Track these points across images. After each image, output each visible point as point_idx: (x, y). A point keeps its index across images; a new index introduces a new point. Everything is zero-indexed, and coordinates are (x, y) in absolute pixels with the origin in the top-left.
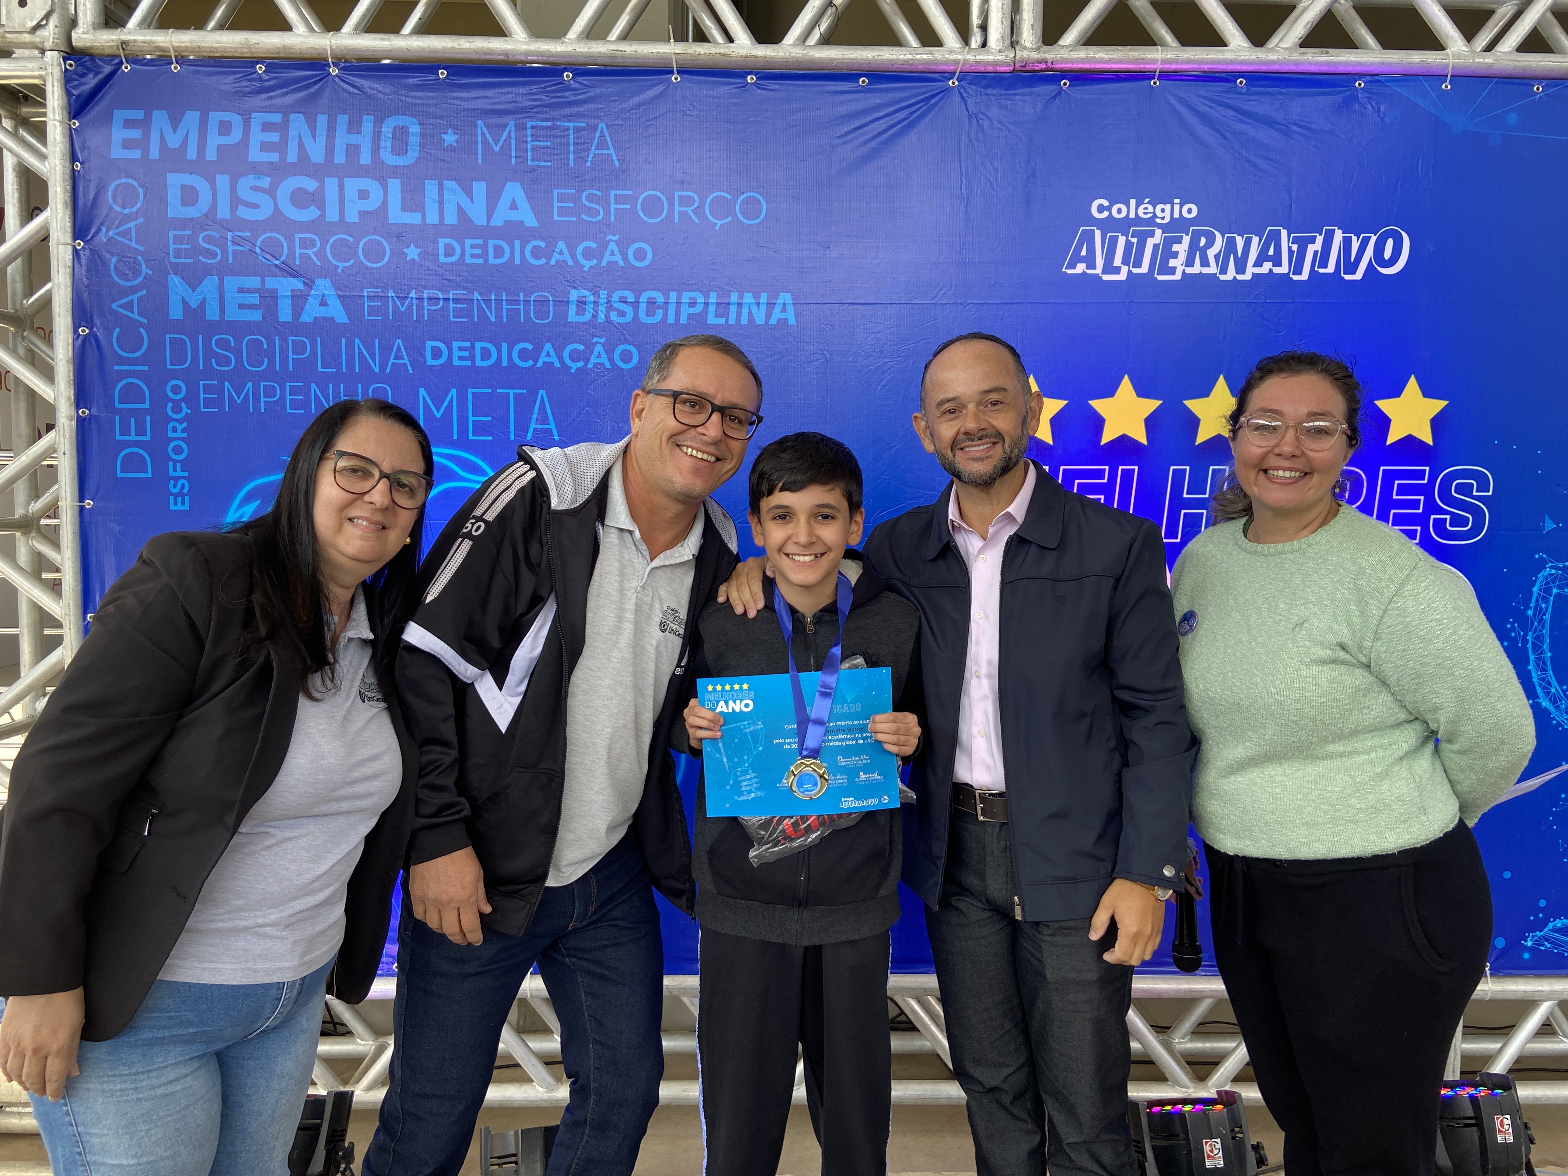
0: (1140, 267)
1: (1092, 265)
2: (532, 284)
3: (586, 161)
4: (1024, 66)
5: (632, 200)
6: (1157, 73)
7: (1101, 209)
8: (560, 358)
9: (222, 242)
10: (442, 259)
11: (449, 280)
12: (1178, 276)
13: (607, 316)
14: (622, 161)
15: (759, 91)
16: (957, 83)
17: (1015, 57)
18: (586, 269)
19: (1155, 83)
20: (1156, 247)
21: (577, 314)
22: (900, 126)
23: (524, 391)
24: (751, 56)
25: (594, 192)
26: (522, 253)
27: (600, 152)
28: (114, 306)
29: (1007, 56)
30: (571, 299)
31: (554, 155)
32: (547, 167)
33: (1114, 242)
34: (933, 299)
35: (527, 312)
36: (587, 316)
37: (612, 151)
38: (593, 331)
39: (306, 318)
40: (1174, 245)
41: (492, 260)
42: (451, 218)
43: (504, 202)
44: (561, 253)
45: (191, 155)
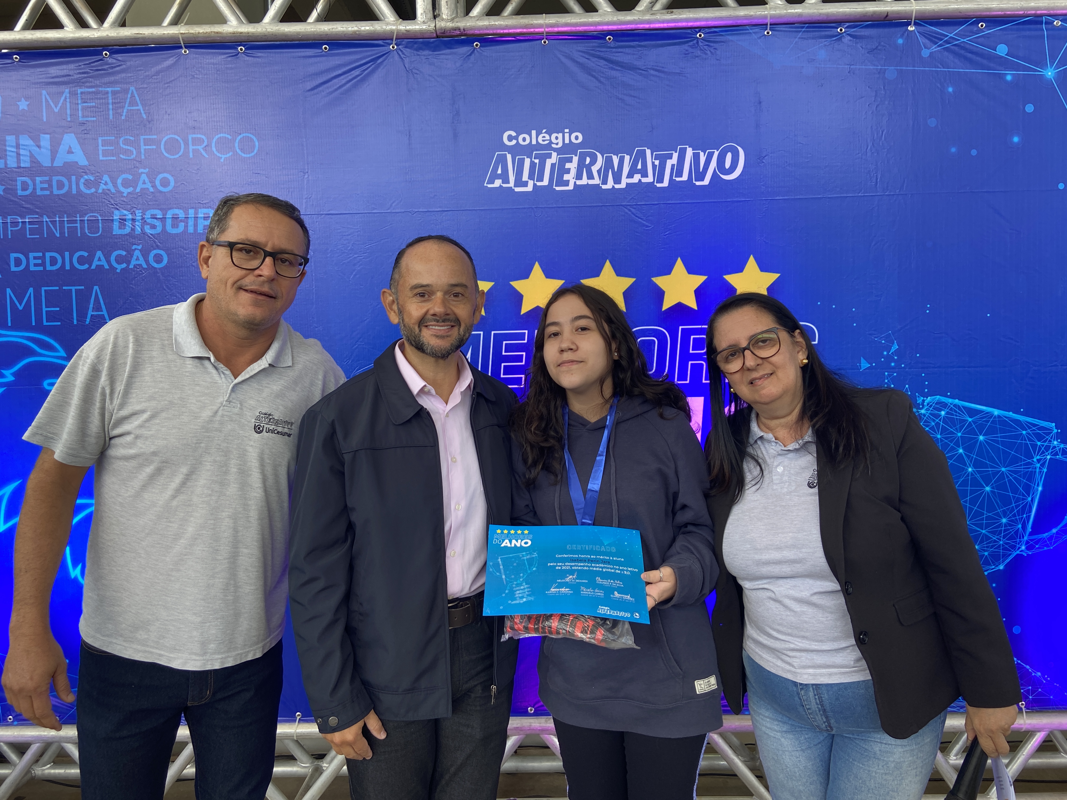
0: (542, 181)
1: (506, 181)
2: (87, 208)
3: (122, 115)
4: (444, 33)
5: (158, 143)
6: (545, 34)
7: (510, 138)
8: (109, 262)
10: (20, 192)
11: (25, 208)
12: (571, 187)
13: (142, 229)
14: (148, 114)
15: (248, 58)
16: (396, 47)
17: (435, 26)
18: (125, 195)
19: (545, 42)
20: (553, 165)
21: (120, 228)
22: (355, 80)
23: (83, 287)
24: (237, 33)
25: (128, 137)
26: (78, 184)
27: (132, 108)
29: (429, 26)
30: (115, 218)
31: (98, 112)
32: (94, 121)
33: (522, 162)
34: (388, 209)
35: (82, 228)
36: (127, 230)
37: (140, 107)
38: (132, 240)
40: (567, 164)
41: (56, 192)
42: (26, 163)
43: (63, 149)
44: (106, 184)
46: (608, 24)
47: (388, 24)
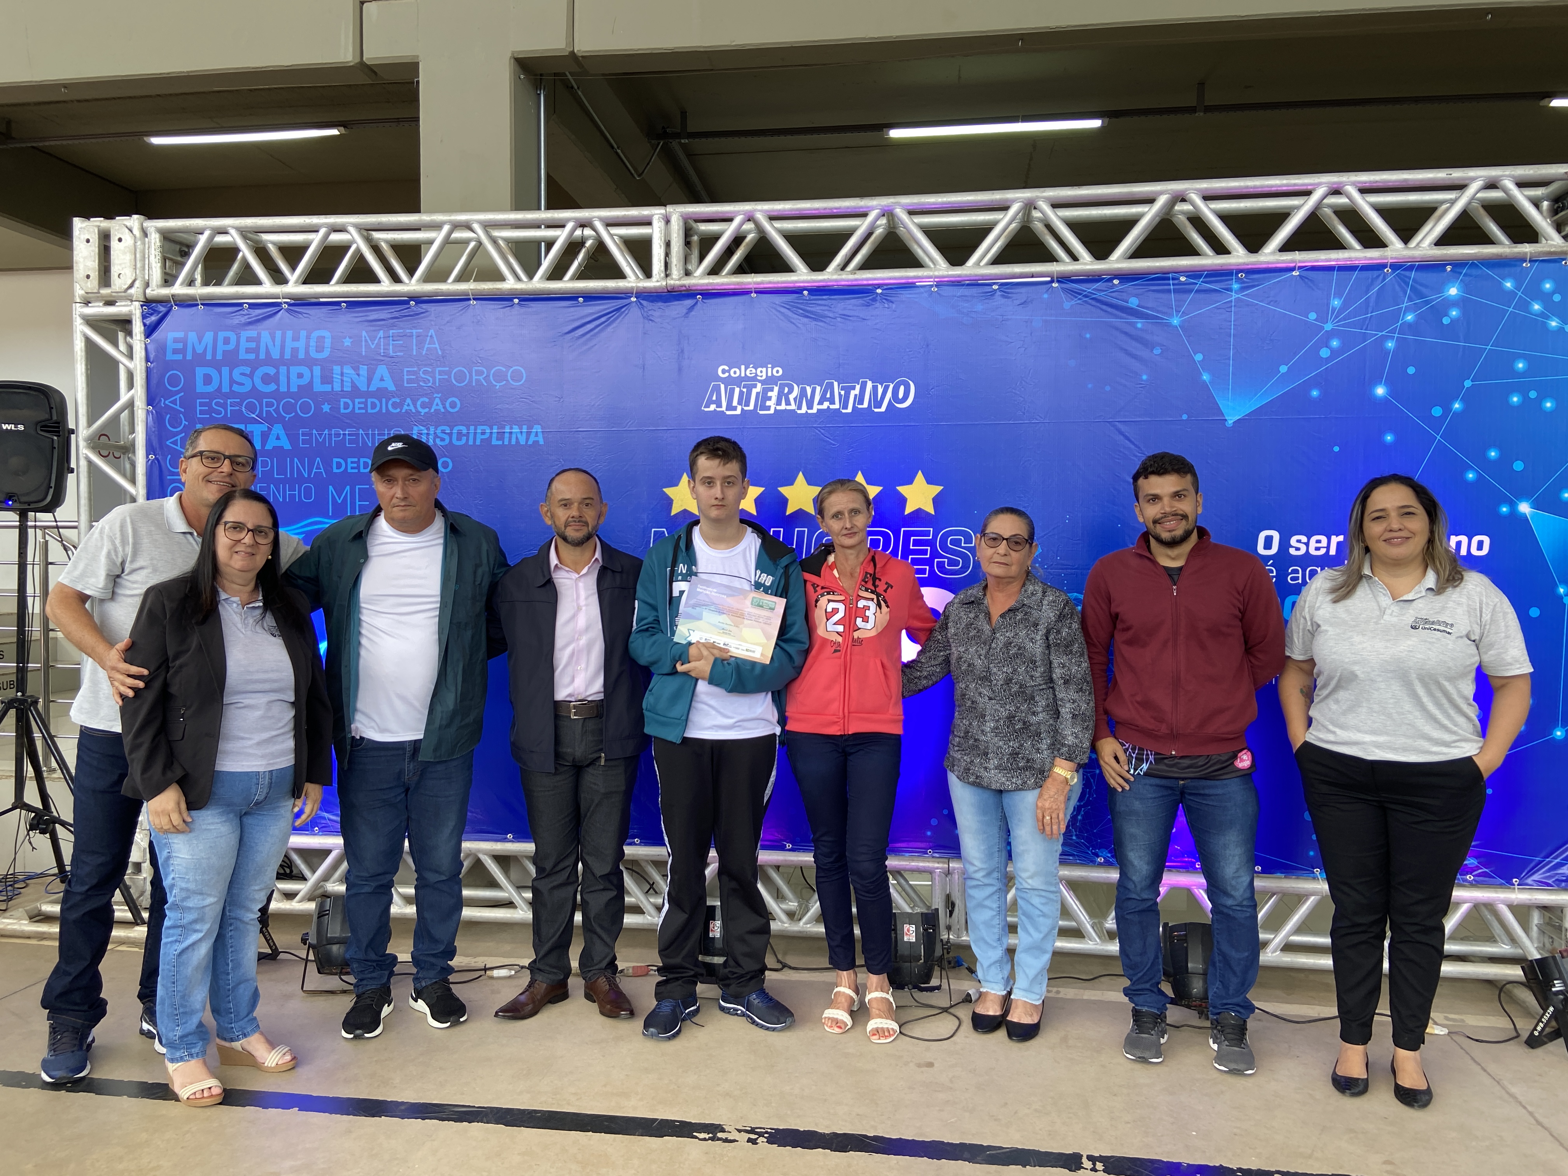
0: (749, 406)
1: (719, 404)
2: (392, 424)
3: (423, 351)
4: (674, 289)
6: (753, 289)
7: (724, 371)
9: (224, 406)
10: (342, 411)
11: (346, 423)
12: (772, 411)
13: (434, 441)
14: (443, 351)
15: (521, 308)
16: (635, 298)
17: (667, 284)
18: (422, 414)
19: (754, 295)
20: (758, 394)
22: (603, 325)
24: (515, 288)
25: (427, 369)
26: (387, 405)
27: (431, 346)
28: (168, 443)
29: (662, 283)
31: (405, 349)
32: (402, 356)
33: (732, 391)
34: (624, 427)
37: (437, 346)
39: (268, 447)
40: (769, 393)
41: (370, 411)
42: (348, 387)
43: (377, 376)
44: (408, 405)
45: (209, 357)
46: (803, 282)
47: (629, 282)
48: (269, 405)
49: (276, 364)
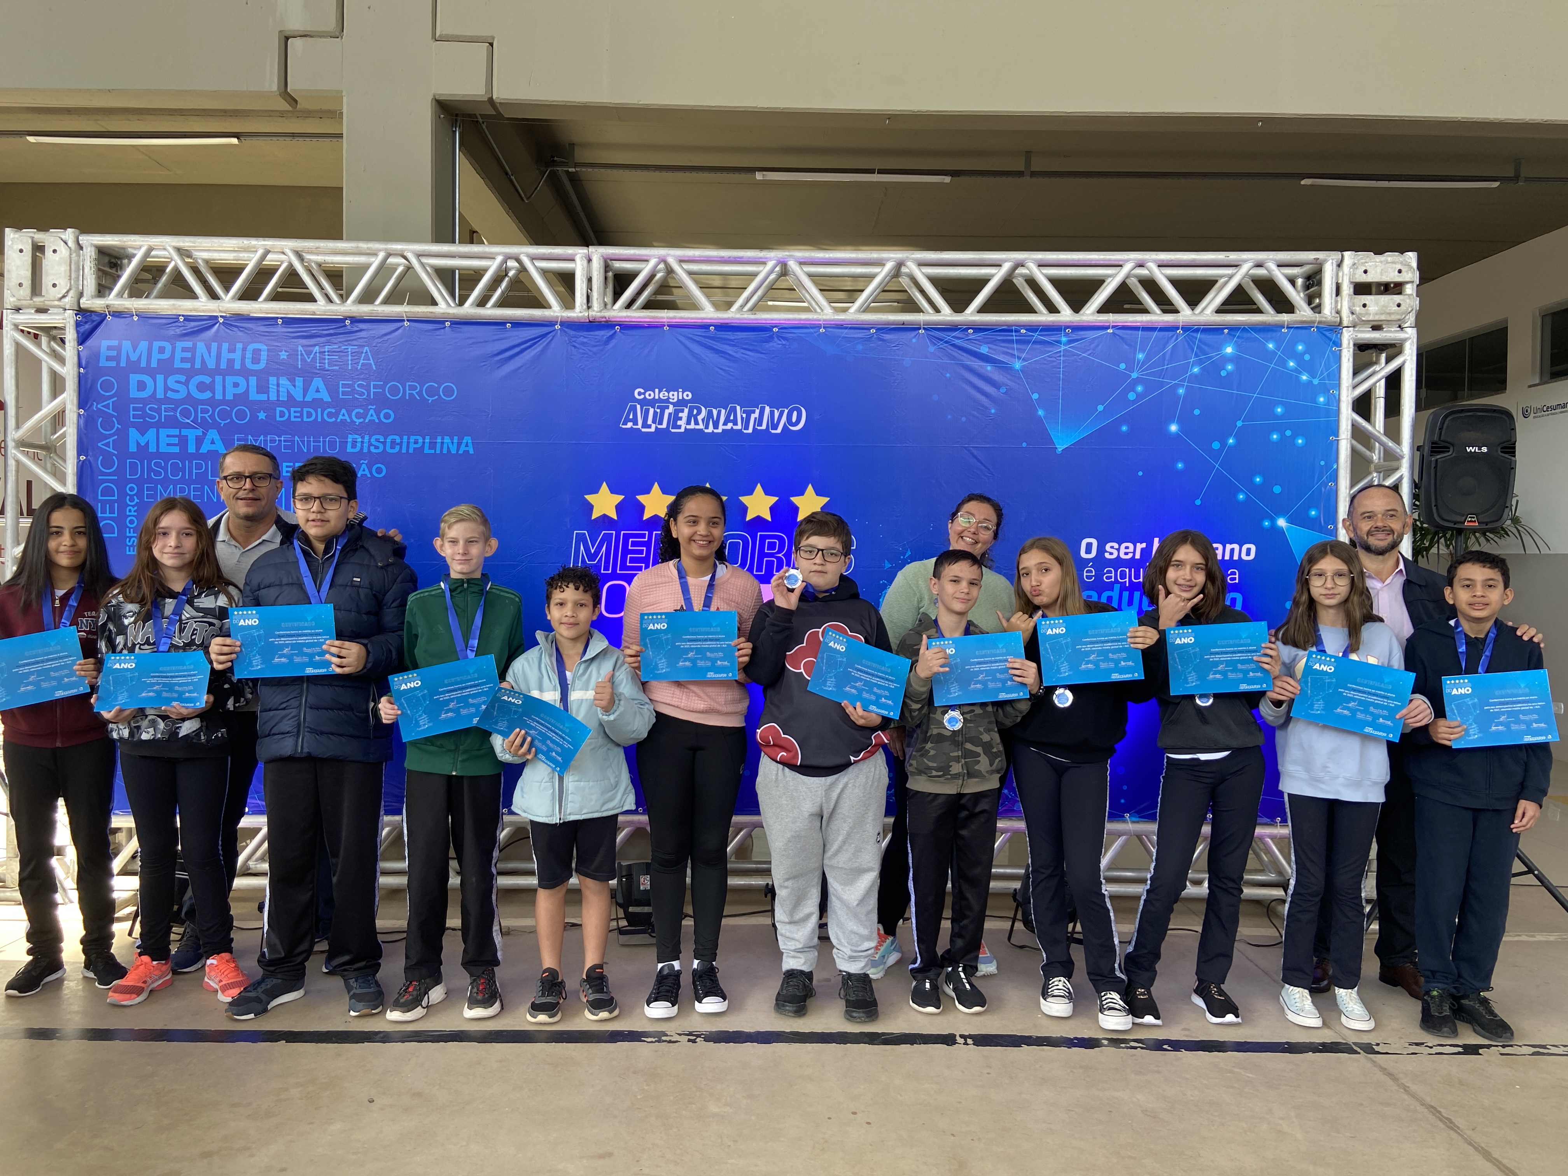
0: (662, 425)
1: (636, 423)
2: (327, 431)
3: (357, 367)
4: (595, 320)
5: (383, 387)
6: (666, 323)
7: (640, 394)
9: (159, 411)
10: (278, 419)
11: (282, 430)
12: (682, 430)
13: (368, 449)
14: (378, 367)
15: (453, 331)
16: (559, 327)
17: (588, 315)
18: (357, 424)
19: (666, 329)
20: (670, 414)
24: (447, 313)
25: (362, 383)
26: (322, 415)
27: (366, 362)
28: (99, 445)
29: (584, 314)
30: (349, 440)
31: (341, 364)
32: (337, 370)
33: (647, 411)
35: (324, 447)
36: (358, 449)
37: (372, 362)
38: (360, 457)
39: (203, 450)
40: (680, 413)
41: (305, 419)
42: (283, 397)
43: (313, 388)
44: (344, 415)
45: (143, 364)
46: (710, 319)
47: (555, 311)
48: (203, 411)
49: (212, 373)
